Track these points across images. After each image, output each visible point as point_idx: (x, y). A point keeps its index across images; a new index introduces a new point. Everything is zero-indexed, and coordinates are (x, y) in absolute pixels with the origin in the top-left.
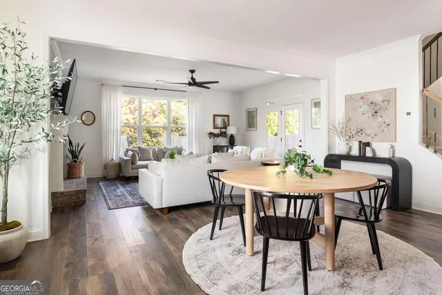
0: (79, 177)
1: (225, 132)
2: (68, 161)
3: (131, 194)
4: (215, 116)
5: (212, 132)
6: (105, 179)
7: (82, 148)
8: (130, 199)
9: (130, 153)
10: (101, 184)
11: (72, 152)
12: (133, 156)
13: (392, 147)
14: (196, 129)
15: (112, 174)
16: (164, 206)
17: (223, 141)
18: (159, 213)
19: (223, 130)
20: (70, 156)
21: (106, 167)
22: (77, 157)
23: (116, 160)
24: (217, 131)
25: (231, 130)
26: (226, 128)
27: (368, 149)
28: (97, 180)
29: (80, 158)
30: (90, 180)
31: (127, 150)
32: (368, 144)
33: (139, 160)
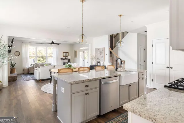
0: (15, 73)
1: (67, 58)
2: (11, 68)
3: (32, 77)
4: (63, 52)
5: (62, 58)
6: (23, 74)
7: (15, 64)
8: (31, 79)
9: (32, 65)
10: (22, 75)
11: (12, 65)
12: (33, 66)
13: (104, 63)
14: (56, 57)
15: (26, 72)
16: (40, 79)
17: (66, 61)
18: (39, 81)
19: (66, 57)
20: (11, 66)
21: (24, 70)
22: (14, 67)
23: (27, 68)
24: (64, 58)
25: (69, 57)
26: (67, 57)
27: (99, 63)
28: (21, 74)
29: (15, 67)
30: (18, 74)
31: (31, 64)
32: (99, 62)
33: (36, 68)
